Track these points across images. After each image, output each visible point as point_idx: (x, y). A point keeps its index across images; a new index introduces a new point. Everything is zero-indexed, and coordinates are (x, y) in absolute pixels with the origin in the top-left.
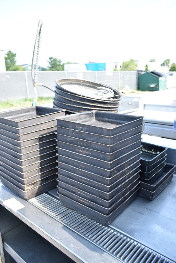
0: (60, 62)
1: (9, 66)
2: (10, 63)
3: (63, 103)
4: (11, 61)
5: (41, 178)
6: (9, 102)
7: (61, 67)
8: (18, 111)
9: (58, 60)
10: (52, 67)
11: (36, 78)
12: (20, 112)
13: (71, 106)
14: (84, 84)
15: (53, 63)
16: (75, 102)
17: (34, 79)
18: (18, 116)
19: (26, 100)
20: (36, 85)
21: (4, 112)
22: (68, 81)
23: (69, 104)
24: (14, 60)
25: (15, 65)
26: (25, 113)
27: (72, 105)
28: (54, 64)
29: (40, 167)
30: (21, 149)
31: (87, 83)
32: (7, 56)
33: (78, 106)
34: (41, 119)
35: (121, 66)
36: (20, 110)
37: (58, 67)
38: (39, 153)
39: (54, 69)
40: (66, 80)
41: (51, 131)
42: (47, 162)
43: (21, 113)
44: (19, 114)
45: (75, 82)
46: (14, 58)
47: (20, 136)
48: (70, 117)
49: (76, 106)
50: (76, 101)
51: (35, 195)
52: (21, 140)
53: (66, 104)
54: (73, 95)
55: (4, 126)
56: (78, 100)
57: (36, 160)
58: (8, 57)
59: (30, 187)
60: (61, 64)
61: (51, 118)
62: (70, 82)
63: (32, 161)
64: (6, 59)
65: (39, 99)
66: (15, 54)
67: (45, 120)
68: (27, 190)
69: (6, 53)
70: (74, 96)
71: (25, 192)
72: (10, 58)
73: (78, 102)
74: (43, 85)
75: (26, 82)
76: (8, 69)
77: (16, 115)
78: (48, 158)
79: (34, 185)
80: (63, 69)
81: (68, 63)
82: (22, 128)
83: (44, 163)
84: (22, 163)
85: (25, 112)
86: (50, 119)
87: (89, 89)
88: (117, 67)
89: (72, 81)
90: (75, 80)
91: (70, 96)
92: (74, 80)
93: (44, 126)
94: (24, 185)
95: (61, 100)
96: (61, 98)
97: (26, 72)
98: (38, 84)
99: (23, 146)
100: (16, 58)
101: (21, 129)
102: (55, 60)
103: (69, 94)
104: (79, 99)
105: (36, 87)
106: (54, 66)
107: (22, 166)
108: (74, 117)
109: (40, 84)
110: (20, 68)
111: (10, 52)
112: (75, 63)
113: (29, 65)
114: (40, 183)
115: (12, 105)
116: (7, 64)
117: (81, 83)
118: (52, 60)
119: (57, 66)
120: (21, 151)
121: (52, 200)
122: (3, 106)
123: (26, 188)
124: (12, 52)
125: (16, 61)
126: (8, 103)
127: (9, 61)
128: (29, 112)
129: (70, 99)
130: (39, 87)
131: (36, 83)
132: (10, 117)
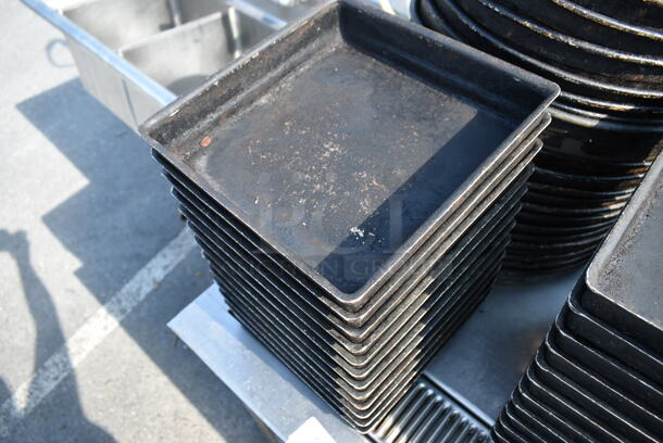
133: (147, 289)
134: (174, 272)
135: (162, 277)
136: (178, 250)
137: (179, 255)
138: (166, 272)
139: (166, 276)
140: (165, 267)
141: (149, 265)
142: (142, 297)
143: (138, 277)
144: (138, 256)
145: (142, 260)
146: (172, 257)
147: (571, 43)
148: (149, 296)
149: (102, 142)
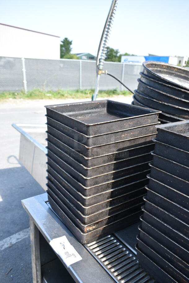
0: (117, 52)
1: (63, 54)
2: (65, 52)
3: (155, 100)
4: (66, 49)
5: (109, 215)
6: (60, 91)
7: (117, 59)
8: (83, 105)
9: (115, 51)
10: (107, 58)
11: (101, 63)
12: (85, 106)
13: (168, 106)
14: (179, 74)
15: (109, 53)
16: (178, 100)
17: (99, 65)
18: (82, 112)
19: (77, 91)
20: (100, 72)
21: (63, 105)
22: (157, 68)
23: (165, 102)
24: (69, 48)
25: (69, 54)
26: (92, 109)
27: (170, 105)
28: (110, 55)
29: (111, 198)
30: (87, 170)
31: (183, 73)
32: (62, 44)
33: (180, 108)
34: (123, 124)
35: (185, 61)
36: (86, 104)
37: (114, 59)
38: (112, 177)
39: (109, 60)
40: (154, 66)
41: (134, 144)
42: (121, 191)
43: (87, 109)
44: (84, 110)
45: (165, 70)
46: (70, 46)
47: (88, 149)
48: (176, 126)
49: (177, 107)
50: (180, 99)
51: (97, 239)
52: (90, 154)
53: (160, 102)
54: (175, 89)
55: (64, 128)
56: (182, 98)
57: (106, 188)
58: (64, 44)
59: (92, 227)
60: (118, 55)
61: (139, 122)
62: (159, 69)
63: (101, 189)
64: (61, 46)
65: (92, 92)
66: (71, 42)
67: (129, 125)
68: (88, 232)
69: (62, 40)
70: (179, 90)
71: (84, 234)
72: (66, 45)
73: (183, 100)
74: (109, 73)
75: (80, 72)
76: (62, 57)
77: (79, 110)
78: (124, 186)
79: (97, 225)
80: (120, 61)
81: (126, 55)
82: (94, 136)
83: (116, 193)
84: (85, 191)
85: (91, 107)
86: (137, 124)
87: (185, 82)
88: (181, 62)
89: (161, 68)
90: (167, 68)
91: (168, 89)
92: (165, 67)
93: (126, 135)
94: (85, 224)
95: (151, 95)
96: (151, 91)
97: (81, 61)
98: (103, 72)
99: (92, 166)
100: (71, 46)
101: (92, 137)
102: (112, 50)
103: (168, 87)
104: (185, 97)
105: (100, 75)
106: (109, 57)
107: (85, 196)
108: (182, 127)
109: (105, 72)
110: (75, 56)
111: (66, 39)
112: (133, 55)
113: (83, 54)
114: (106, 221)
115: (63, 95)
116: (62, 51)
117: (173, 72)
118: (109, 50)
119: (112, 57)
120: (87, 172)
121: (122, 252)
122: (54, 95)
123: (86, 228)
124: (68, 39)
125: (71, 49)
126: (59, 93)
127: (64, 49)
128: (97, 107)
129: (168, 95)
130: (103, 75)
131: (100, 70)
132: (71, 113)
133: (6, 246)
134: (20, 242)
135: (15, 242)
136: (26, 233)
137: (25, 236)
138: (17, 241)
139: (16, 243)
140: (18, 239)
141: (11, 237)
142: (3, 248)
143: (4, 240)
144: (8, 232)
145: (10, 234)
146: (22, 236)
147: (166, 104)
148: (6, 249)
149: (14, 189)
